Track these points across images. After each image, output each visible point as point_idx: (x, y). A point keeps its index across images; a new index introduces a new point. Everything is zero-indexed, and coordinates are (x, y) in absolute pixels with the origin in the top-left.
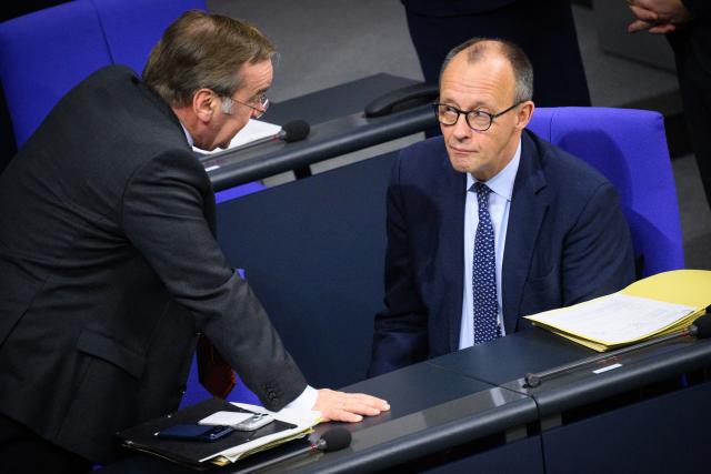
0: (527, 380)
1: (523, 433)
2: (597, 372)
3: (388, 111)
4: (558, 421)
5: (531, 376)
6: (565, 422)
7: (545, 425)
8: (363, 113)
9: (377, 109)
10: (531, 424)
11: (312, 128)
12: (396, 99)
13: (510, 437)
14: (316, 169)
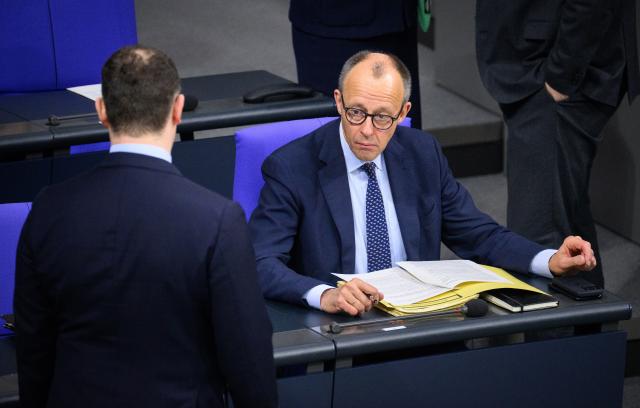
0: (331, 327)
1: (321, 368)
2: (386, 329)
3: (261, 101)
4: (349, 363)
5: (335, 324)
6: (355, 364)
7: (339, 364)
8: (241, 98)
9: (253, 97)
10: (329, 362)
11: (200, 103)
12: (269, 92)
13: (310, 369)
14: (198, 135)
